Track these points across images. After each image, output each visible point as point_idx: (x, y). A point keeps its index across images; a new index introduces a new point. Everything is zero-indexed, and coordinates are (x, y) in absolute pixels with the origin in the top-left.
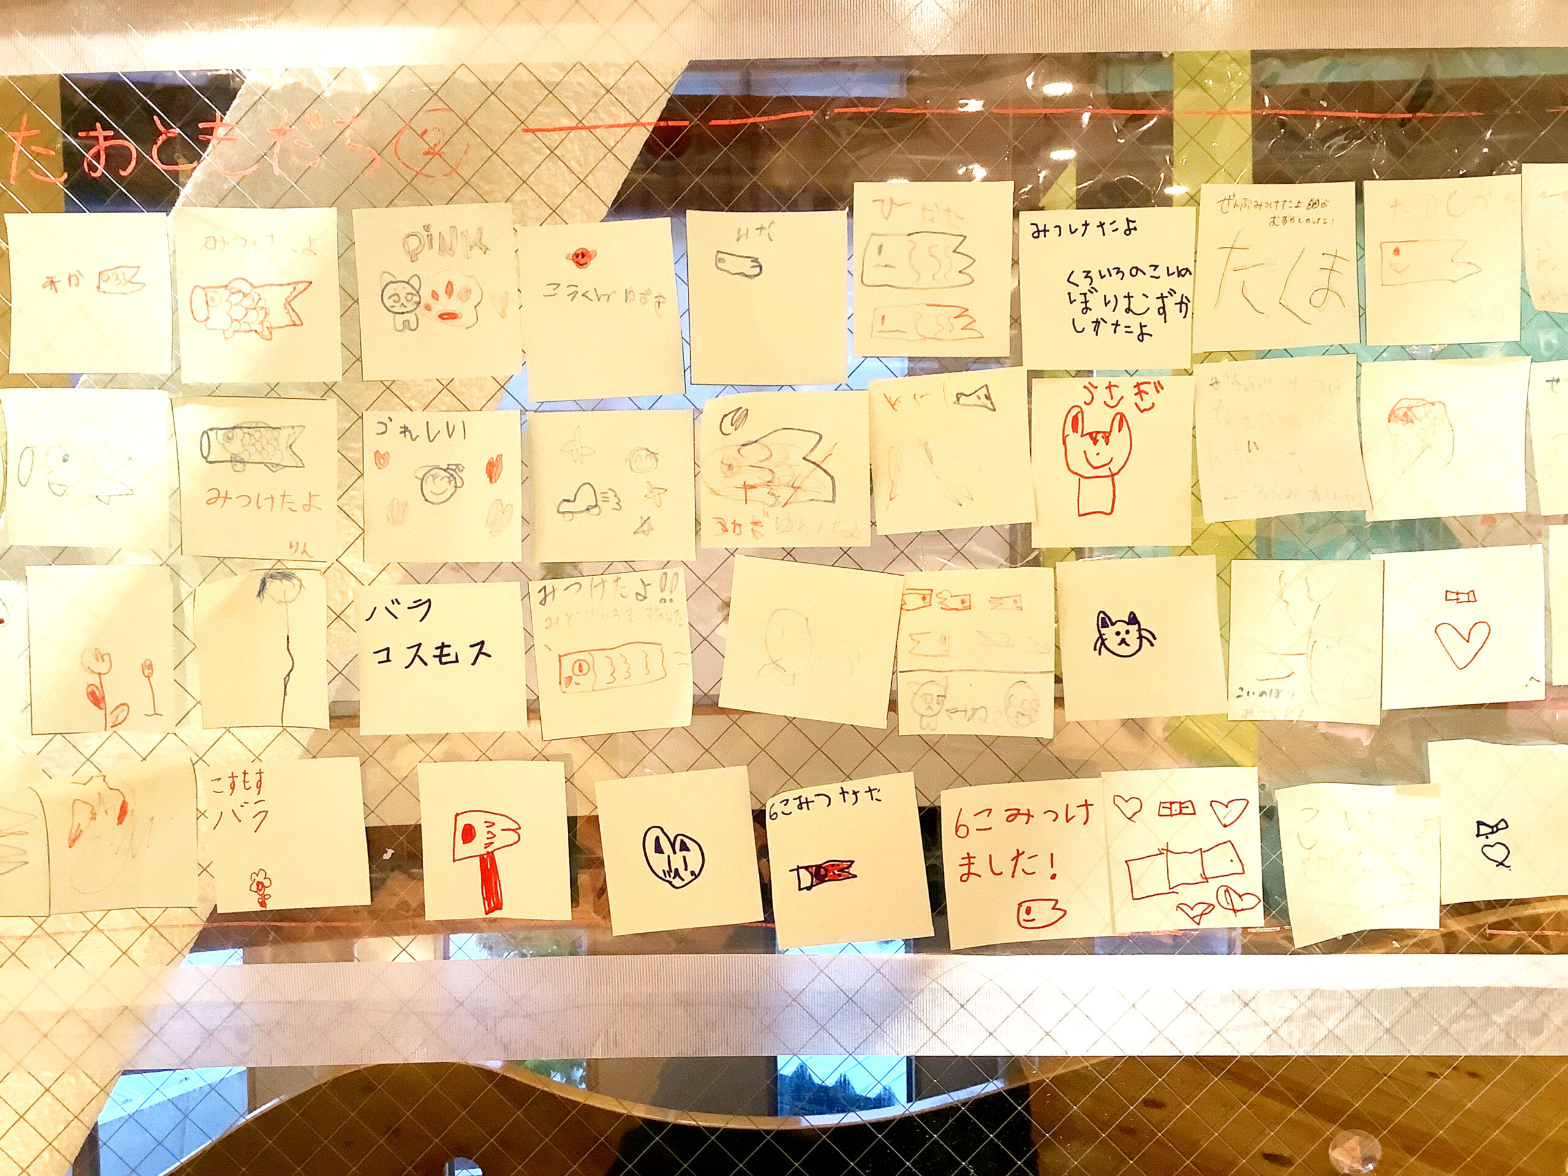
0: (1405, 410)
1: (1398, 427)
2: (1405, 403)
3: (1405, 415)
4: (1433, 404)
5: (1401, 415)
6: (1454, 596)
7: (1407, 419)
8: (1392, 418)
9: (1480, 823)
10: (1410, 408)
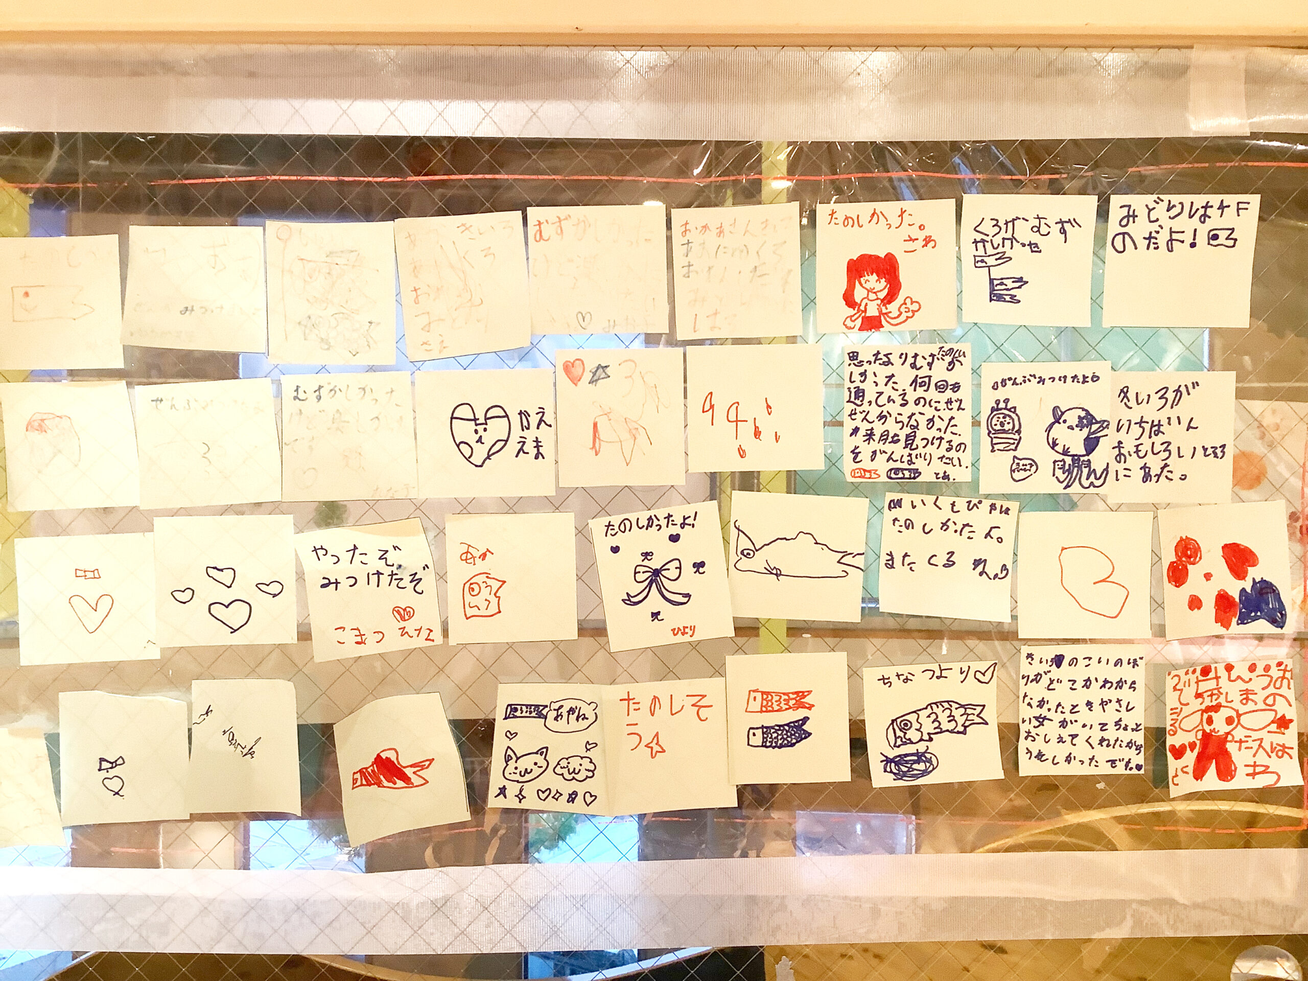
0: (40, 422)
1: (35, 436)
2: (38, 417)
3: (40, 425)
4: (61, 417)
5: (37, 425)
6: (82, 573)
7: (41, 429)
8: (29, 427)
9: (102, 760)
10: (43, 420)
